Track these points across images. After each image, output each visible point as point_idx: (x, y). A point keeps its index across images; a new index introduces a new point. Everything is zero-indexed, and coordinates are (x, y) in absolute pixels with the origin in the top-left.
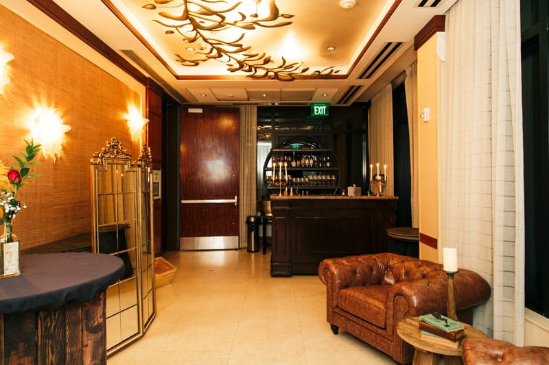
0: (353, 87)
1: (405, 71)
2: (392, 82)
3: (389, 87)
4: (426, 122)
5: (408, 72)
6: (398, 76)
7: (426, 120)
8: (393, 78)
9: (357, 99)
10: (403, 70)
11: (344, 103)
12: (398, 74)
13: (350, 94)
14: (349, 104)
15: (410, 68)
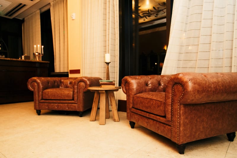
0: (21, 4)
1: (50, 4)
2: (40, 9)
3: (38, 11)
4: (73, 20)
5: (52, 4)
6: (43, 7)
7: (74, 18)
8: (41, 7)
9: (16, 16)
10: (49, 3)
11: (10, 16)
12: (43, 6)
13: (17, 9)
14: (11, 18)
15: (53, 2)
